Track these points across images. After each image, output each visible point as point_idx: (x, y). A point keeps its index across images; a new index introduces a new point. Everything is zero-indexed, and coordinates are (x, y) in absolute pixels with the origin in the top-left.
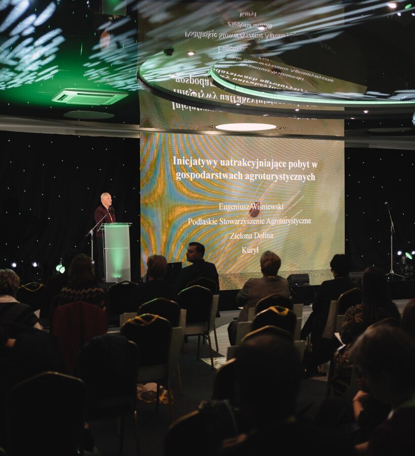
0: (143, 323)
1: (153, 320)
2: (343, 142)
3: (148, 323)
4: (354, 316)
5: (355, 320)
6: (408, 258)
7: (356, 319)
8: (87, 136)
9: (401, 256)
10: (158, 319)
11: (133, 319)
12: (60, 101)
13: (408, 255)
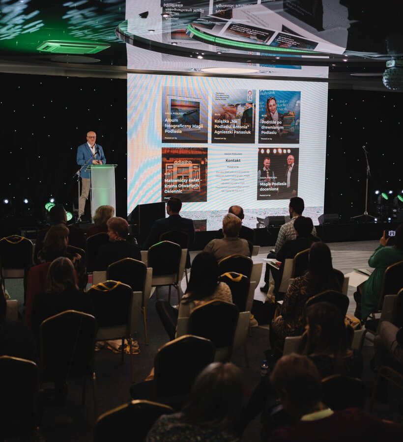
0: (106, 289)
1: (115, 286)
2: (327, 83)
3: (111, 289)
4: (300, 288)
5: (300, 291)
6: (384, 199)
7: (302, 291)
8: (76, 77)
9: (378, 195)
10: (120, 285)
11: (97, 285)
12: (45, 51)
13: (384, 196)
